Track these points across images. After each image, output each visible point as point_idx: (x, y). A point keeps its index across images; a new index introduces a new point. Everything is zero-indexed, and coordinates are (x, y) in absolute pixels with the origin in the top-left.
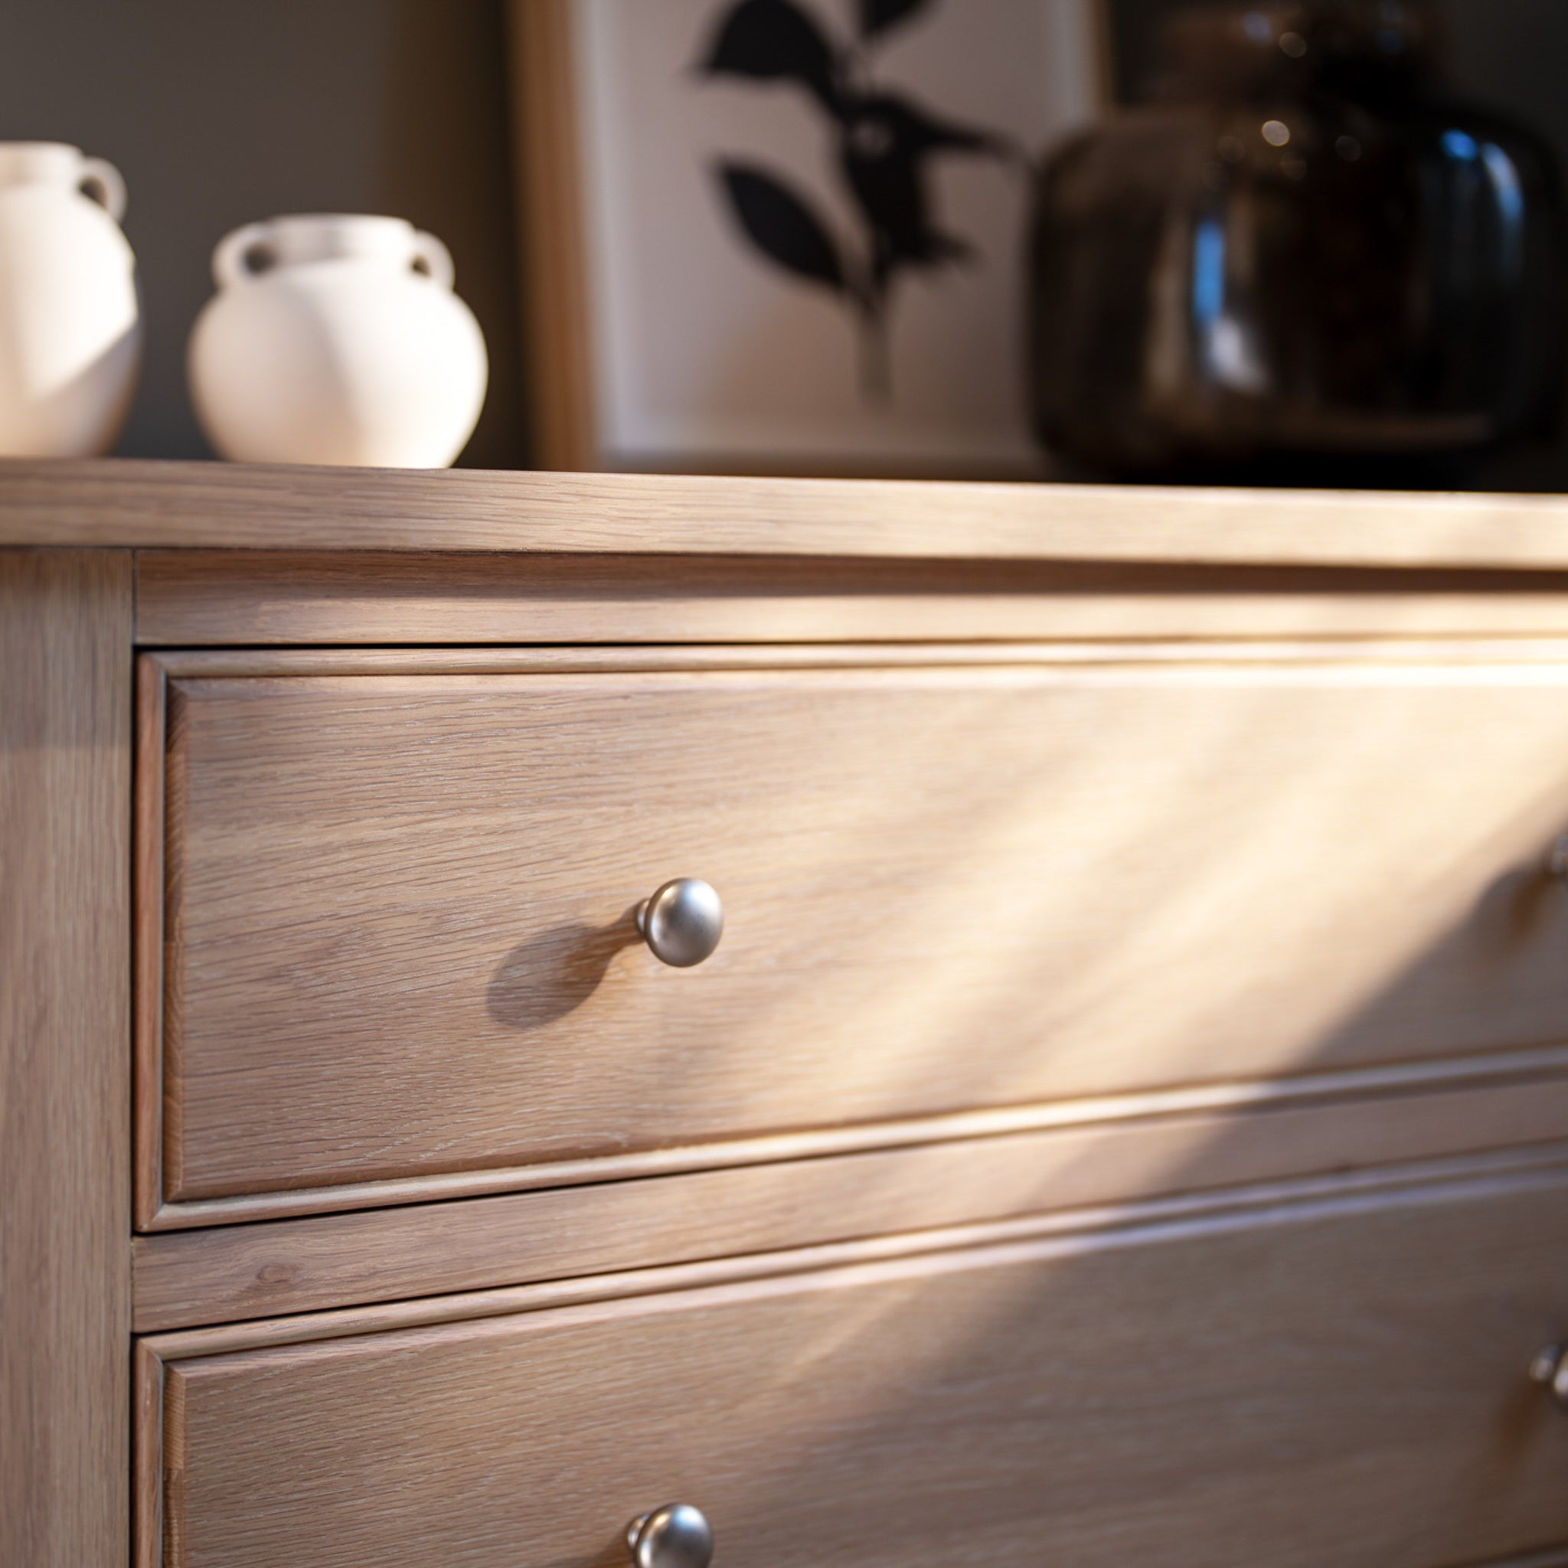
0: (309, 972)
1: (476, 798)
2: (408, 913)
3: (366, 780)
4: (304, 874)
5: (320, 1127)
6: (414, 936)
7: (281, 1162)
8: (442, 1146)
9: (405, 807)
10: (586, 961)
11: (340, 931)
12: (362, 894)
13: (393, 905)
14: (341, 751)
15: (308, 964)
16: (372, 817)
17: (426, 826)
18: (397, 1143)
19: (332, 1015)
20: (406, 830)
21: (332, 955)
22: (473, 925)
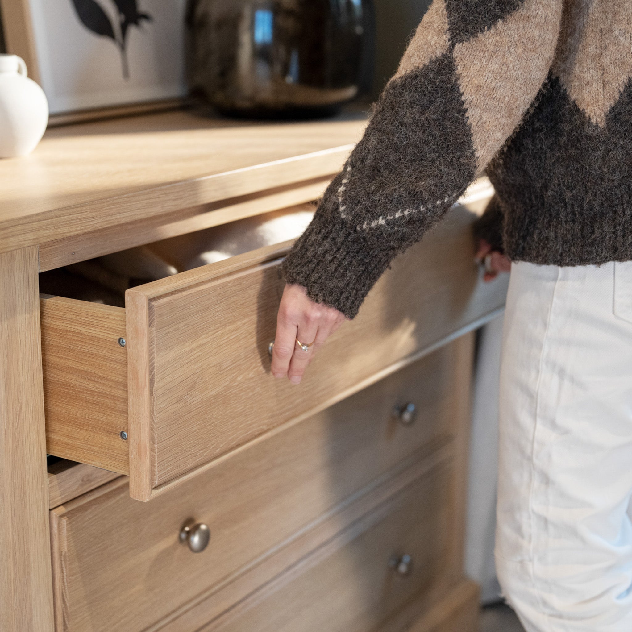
0: (188, 396)
1: (229, 320)
2: (213, 366)
3: (201, 322)
4: (186, 361)
5: (192, 450)
6: (214, 374)
7: (182, 465)
8: (222, 445)
9: (212, 329)
10: (256, 369)
11: (196, 378)
12: (201, 363)
13: (209, 365)
14: (195, 314)
15: (188, 393)
16: (203, 335)
17: (217, 334)
18: (211, 448)
19: (194, 409)
20: (212, 337)
21: (194, 388)
22: (229, 365)
